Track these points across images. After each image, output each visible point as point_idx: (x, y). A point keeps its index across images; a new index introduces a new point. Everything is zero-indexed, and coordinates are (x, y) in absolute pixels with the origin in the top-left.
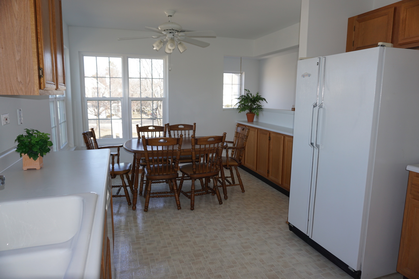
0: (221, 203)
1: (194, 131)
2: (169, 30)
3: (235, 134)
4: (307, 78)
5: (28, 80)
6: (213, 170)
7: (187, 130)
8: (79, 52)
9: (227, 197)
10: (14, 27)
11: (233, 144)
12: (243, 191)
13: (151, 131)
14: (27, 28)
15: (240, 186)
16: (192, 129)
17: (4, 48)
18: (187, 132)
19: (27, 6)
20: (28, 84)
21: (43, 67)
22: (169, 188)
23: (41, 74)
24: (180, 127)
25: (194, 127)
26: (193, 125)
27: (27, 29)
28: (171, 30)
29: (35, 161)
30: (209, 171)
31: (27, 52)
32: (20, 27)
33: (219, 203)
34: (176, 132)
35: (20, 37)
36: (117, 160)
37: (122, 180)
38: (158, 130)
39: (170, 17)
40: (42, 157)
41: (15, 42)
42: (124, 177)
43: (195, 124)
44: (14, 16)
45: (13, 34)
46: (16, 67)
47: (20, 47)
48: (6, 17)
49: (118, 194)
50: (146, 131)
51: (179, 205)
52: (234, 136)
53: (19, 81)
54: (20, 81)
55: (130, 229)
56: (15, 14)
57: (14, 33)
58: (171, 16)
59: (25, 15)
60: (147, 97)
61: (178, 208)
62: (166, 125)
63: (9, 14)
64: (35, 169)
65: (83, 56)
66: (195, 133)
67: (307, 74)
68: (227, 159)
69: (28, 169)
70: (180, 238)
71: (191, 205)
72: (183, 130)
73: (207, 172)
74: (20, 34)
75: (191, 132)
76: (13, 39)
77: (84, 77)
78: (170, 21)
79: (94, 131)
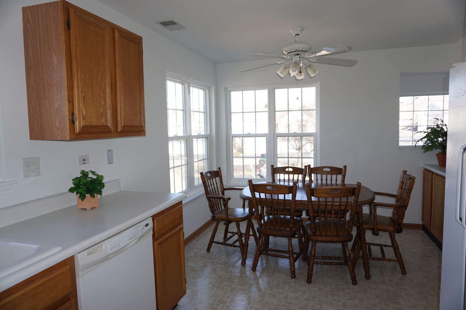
0: (355, 282)
1: (344, 177)
2: (294, 52)
3: (400, 185)
5: (63, 126)
6: (342, 234)
7: (334, 174)
8: (225, 88)
9: (369, 275)
11: (397, 199)
12: (404, 272)
13: (289, 173)
15: (399, 263)
16: (340, 173)
18: (334, 176)
20: (63, 130)
23: (74, 120)
24: (325, 170)
25: (343, 170)
26: (342, 167)
28: (296, 51)
29: (82, 201)
30: (336, 234)
31: (62, 100)
33: (352, 282)
34: (319, 176)
36: (243, 204)
37: (237, 228)
38: (296, 173)
39: (297, 35)
41: (55, 92)
42: (239, 225)
43: (345, 167)
44: (54, 70)
46: (55, 115)
48: (49, 71)
49: (235, 243)
50: (282, 173)
51: (293, 272)
52: (398, 187)
54: (58, 127)
56: (54, 67)
58: (298, 35)
60: (295, 133)
61: (291, 275)
62: (306, 167)
65: (230, 91)
66: (344, 179)
68: (374, 220)
71: (308, 276)
72: (329, 174)
73: (332, 235)
74: (58, 85)
75: (340, 177)
76: (54, 89)
77: (231, 113)
78: (297, 41)
79: (221, 170)
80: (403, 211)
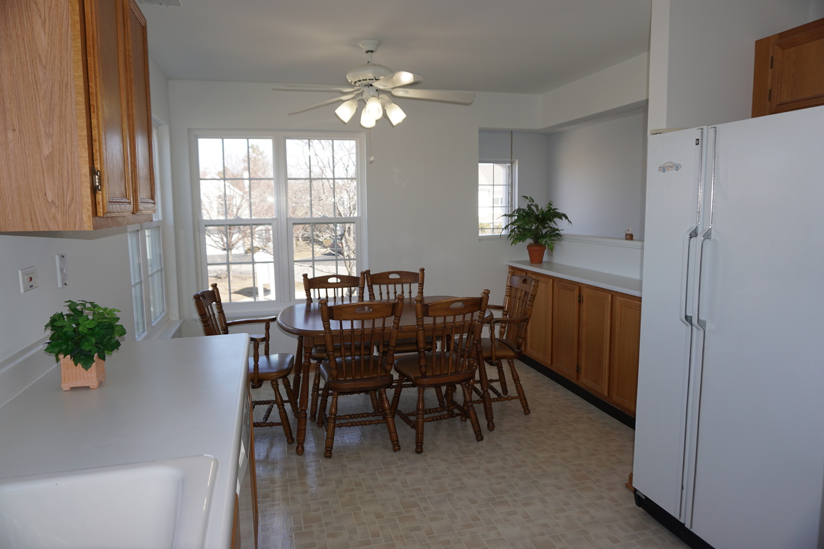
0: (479, 437)
1: (421, 285)
2: (369, 80)
3: (507, 291)
4: (671, 173)
5: (69, 198)
6: (463, 369)
7: (406, 283)
8: (189, 130)
9: (493, 424)
10: (38, 84)
11: (504, 311)
12: (527, 411)
13: (335, 286)
14: (67, 84)
15: (521, 400)
16: (416, 281)
17: (17, 130)
18: (406, 286)
19: (67, 37)
20: (70, 207)
21: (101, 168)
22: (371, 405)
23: (97, 184)
24: (391, 276)
25: (420, 276)
26: (418, 272)
27: (67, 88)
28: (373, 79)
29: (87, 370)
30: (454, 371)
31: (66, 137)
32: (51, 84)
33: (477, 437)
34: (384, 287)
35: (51, 104)
36: (265, 348)
37: (275, 390)
38: (347, 285)
39: (370, 53)
40: (103, 361)
41: (41, 116)
42: (278, 385)
43: (423, 270)
44: (38, 61)
45: (38, 100)
46: (43, 170)
47: (53, 127)
48: (21, 62)
49: (267, 420)
50: (323, 288)
51: (396, 441)
52: (505, 294)
53: (50, 200)
54: (53, 201)
55: (292, 499)
56: (40, 56)
57: (39, 97)
58: (372, 52)
59: (61, 56)
60: (324, 217)
62: (363, 274)
63: (28, 55)
64: (88, 388)
65: (197, 138)
66: (422, 289)
67: (671, 164)
68: (492, 345)
69: (73, 389)
70: (398, 522)
71: (417, 442)
72: (398, 283)
73: (449, 373)
74: (51, 99)
75: (415, 287)
76: (37, 110)
77: (199, 179)
78: (370, 62)
79: (217, 289)
80: (525, 327)
